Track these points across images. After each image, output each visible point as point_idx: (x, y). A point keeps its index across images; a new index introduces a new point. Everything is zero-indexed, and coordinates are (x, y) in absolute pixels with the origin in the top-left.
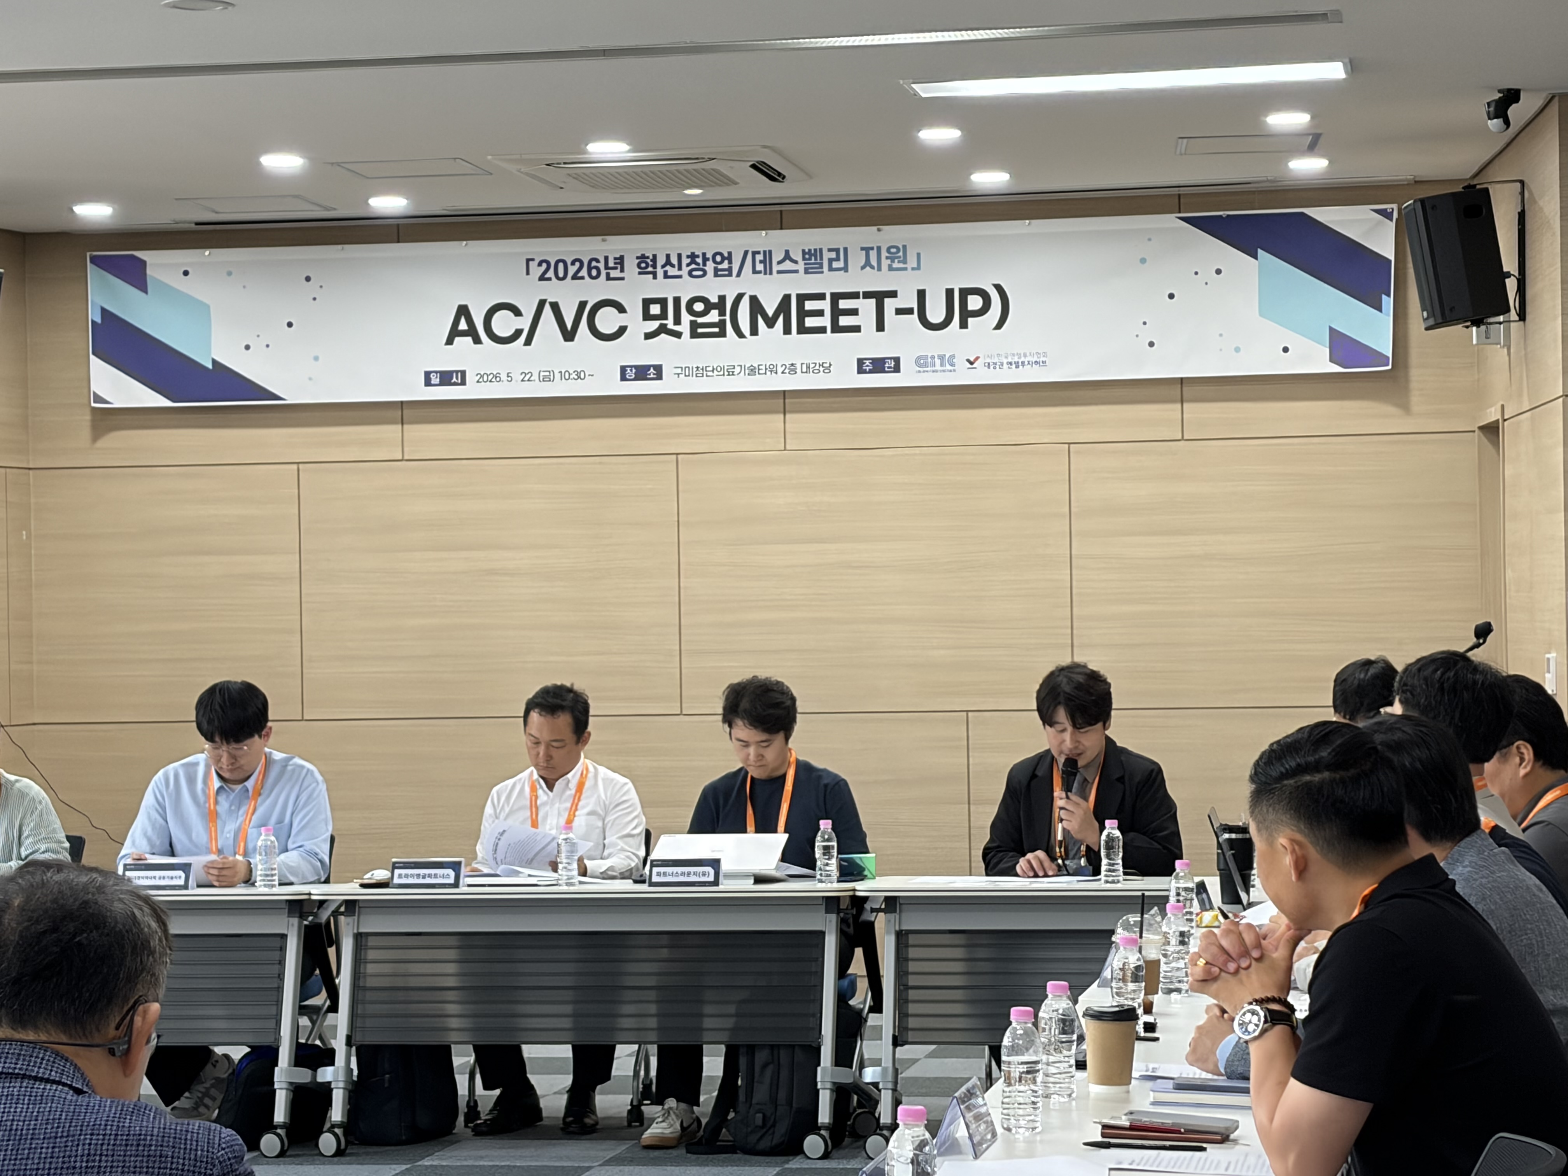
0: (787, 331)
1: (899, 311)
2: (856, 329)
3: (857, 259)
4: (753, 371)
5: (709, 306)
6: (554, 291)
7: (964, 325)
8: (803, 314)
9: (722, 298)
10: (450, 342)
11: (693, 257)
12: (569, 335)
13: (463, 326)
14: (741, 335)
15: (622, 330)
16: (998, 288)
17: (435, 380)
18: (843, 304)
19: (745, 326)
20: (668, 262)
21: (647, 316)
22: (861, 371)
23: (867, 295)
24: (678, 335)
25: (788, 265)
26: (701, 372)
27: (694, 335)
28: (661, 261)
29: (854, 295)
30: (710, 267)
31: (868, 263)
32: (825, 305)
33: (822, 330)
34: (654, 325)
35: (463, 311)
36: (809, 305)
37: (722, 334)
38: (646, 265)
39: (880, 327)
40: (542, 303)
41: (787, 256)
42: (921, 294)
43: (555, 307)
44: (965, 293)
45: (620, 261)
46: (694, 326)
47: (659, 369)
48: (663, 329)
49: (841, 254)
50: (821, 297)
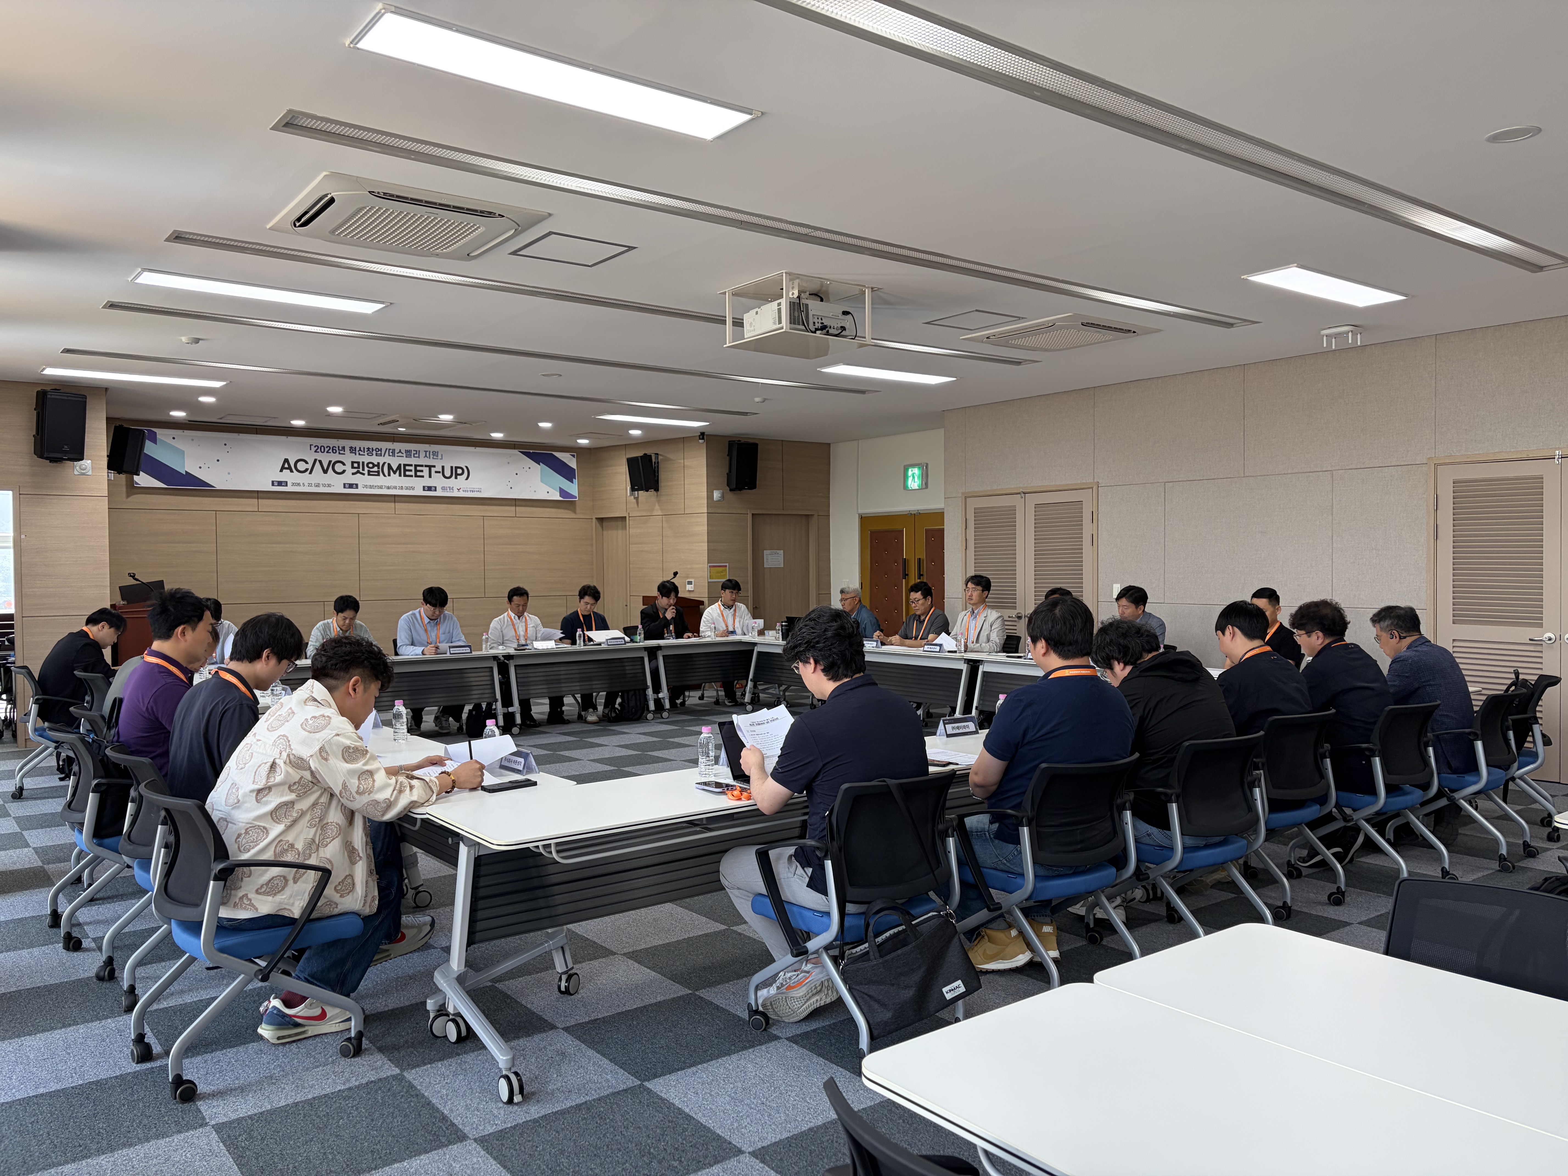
0: (400, 475)
1: (436, 472)
2: (423, 477)
3: (422, 454)
4: (388, 488)
5: (374, 465)
6: (319, 456)
7: (456, 478)
8: (405, 470)
9: (379, 463)
10: (281, 471)
11: (368, 449)
12: (325, 472)
13: (286, 466)
14: (384, 475)
15: (344, 471)
16: (467, 467)
17: (276, 484)
18: (418, 468)
19: (386, 474)
20: (360, 450)
21: (353, 467)
22: (424, 490)
23: (426, 466)
24: (364, 474)
25: (400, 454)
26: (371, 487)
27: (369, 474)
28: (358, 449)
29: (422, 466)
30: (374, 452)
31: (426, 456)
32: (412, 468)
33: (411, 476)
34: (355, 470)
35: (286, 461)
36: (407, 468)
37: (378, 475)
38: (353, 450)
39: (430, 476)
40: (315, 460)
41: (400, 451)
42: (443, 467)
43: (320, 462)
44: (457, 468)
45: (344, 448)
46: (369, 471)
47: (357, 485)
48: (358, 472)
49: (417, 452)
50: (411, 465)
